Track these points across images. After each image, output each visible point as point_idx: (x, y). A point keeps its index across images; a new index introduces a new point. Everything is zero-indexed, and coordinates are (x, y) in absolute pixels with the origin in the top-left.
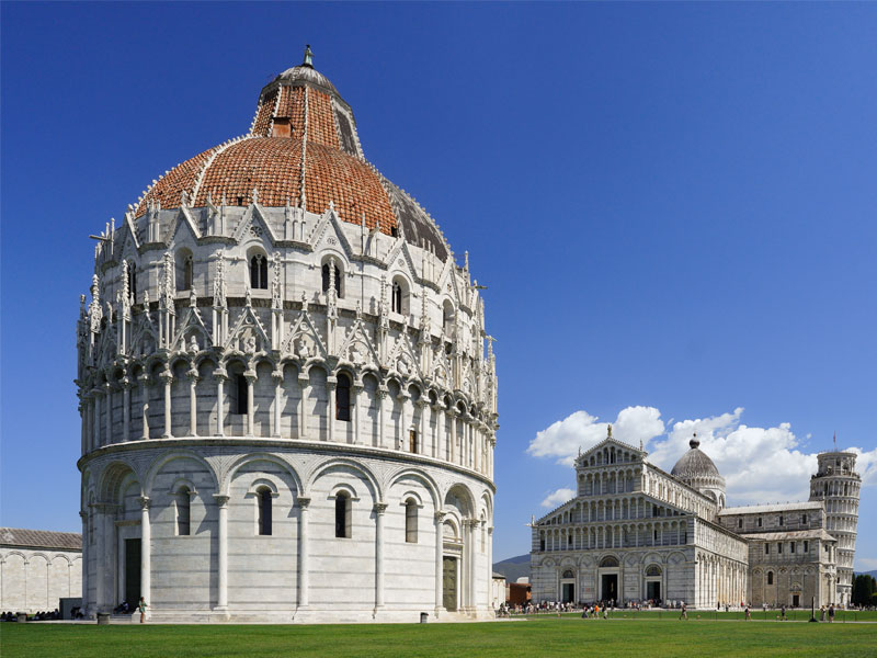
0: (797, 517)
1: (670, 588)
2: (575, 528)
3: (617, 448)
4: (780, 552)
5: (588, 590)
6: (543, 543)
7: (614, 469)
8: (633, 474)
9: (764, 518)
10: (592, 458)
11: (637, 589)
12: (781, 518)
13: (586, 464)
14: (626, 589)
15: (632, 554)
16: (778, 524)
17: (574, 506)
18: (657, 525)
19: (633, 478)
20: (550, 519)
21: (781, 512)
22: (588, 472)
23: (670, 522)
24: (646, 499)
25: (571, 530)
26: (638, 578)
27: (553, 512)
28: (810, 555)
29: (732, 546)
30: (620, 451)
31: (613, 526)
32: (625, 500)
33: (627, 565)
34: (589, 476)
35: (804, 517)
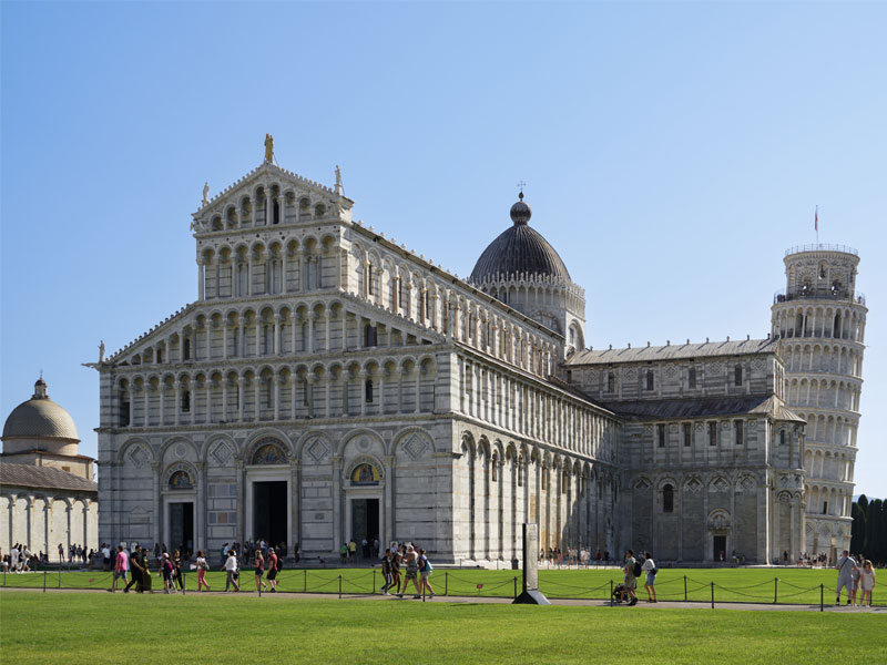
0: (725, 370)
1: (400, 515)
2: (192, 373)
3: (284, 187)
4: (687, 443)
5: (223, 518)
6: (125, 407)
7: (276, 236)
8: (318, 246)
9: (658, 371)
10: (231, 211)
11: (328, 516)
12: (693, 373)
13: (217, 223)
14: (307, 516)
15: (318, 433)
16: (687, 384)
17: (191, 321)
18: (371, 366)
19: (318, 256)
20: (141, 350)
21: (692, 359)
22: (221, 242)
23: (399, 360)
24: (346, 307)
25: (184, 377)
26: (332, 488)
27: (147, 337)
28: (746, 450)
29: (577, 428)
30: (290, 196)
31: (276, 368)
32: (301, 309)
33: (307, 459)
34: (225, 251)
35: (738, 371)
